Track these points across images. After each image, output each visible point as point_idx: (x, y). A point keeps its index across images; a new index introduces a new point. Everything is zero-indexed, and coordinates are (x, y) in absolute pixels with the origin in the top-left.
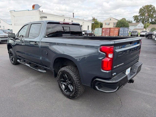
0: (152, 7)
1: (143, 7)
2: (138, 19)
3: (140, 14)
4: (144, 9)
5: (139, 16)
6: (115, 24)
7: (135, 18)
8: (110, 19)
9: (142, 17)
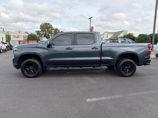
0: (50, 25)
1: (42, 24)
2: (40, 34)
3: (41, 30)
4: (44, 25)
5: (41, 31)
6: (25, 37)
7: (37, 32)
8: (19, 32)
9: (43, 33)
